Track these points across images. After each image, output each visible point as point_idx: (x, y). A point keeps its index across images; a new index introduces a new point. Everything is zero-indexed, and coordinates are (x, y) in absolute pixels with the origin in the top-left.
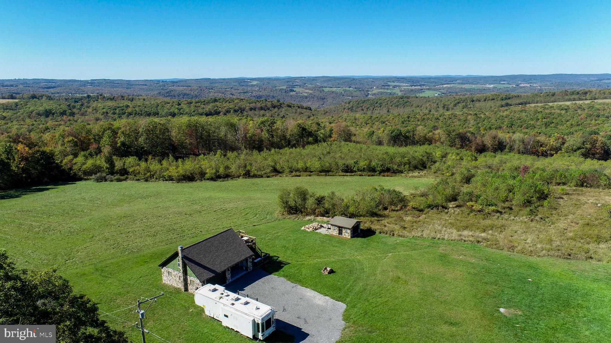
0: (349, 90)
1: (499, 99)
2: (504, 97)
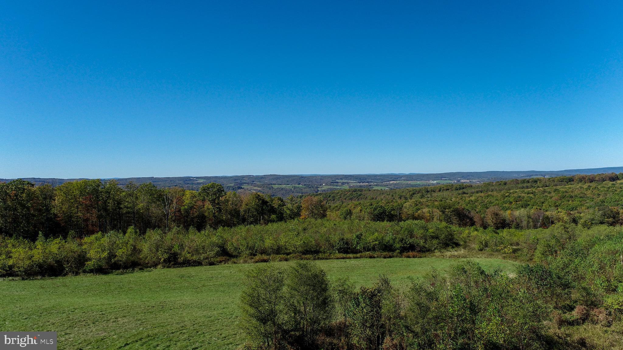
0: (299, 187)
1: (454, 188)
2: (458, 187)
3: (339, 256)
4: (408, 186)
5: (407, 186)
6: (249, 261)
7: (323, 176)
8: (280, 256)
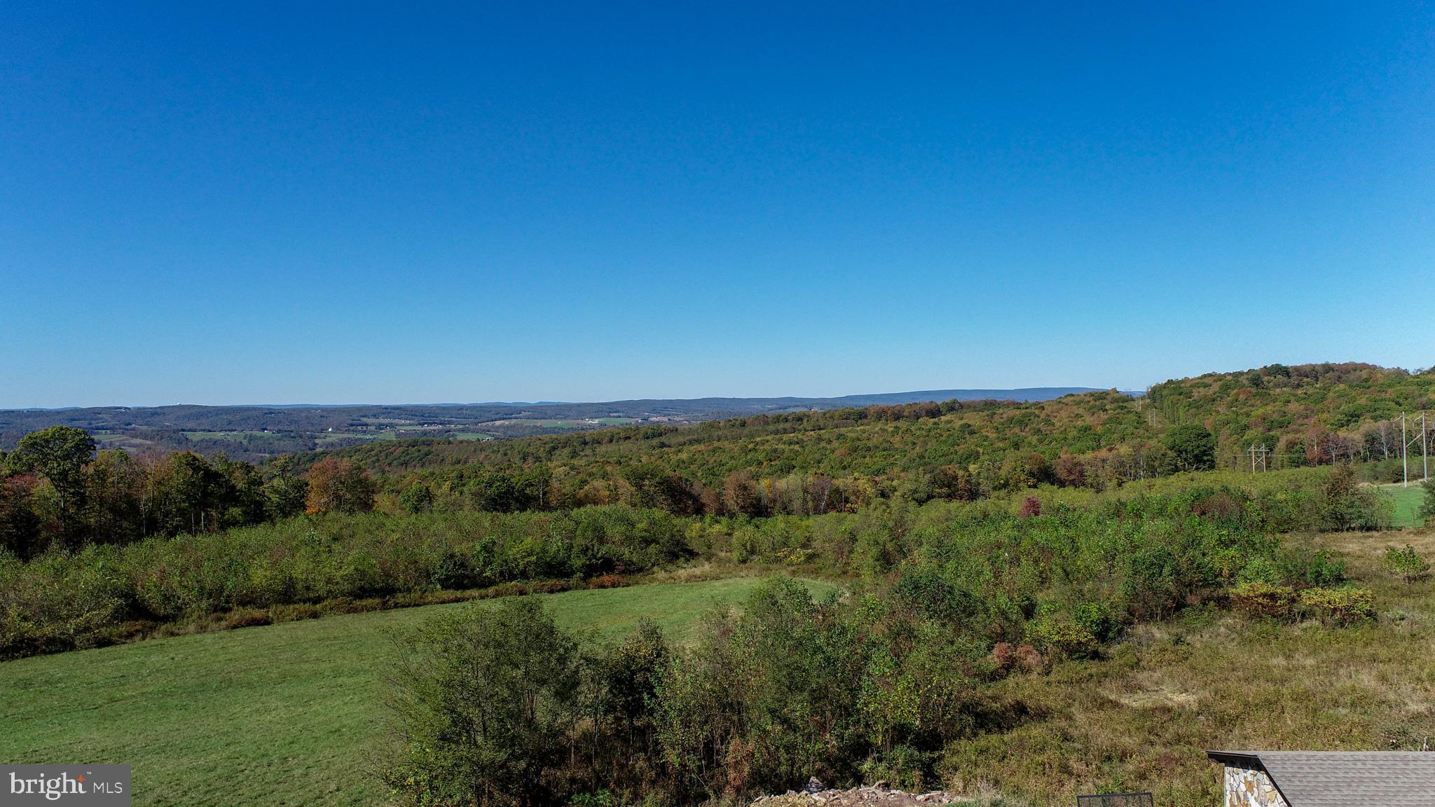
0: (262, 437)
1: (641, 436)
2: (650, 431)
3: (445, 597)
4: (537, 431)
5: (534, 430)
6: (215, 625)
7: (327, 408)
8: (297, 606)
